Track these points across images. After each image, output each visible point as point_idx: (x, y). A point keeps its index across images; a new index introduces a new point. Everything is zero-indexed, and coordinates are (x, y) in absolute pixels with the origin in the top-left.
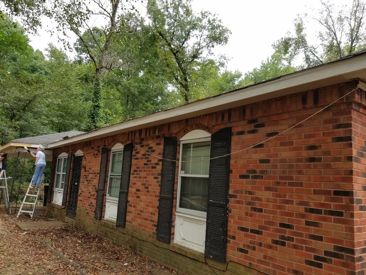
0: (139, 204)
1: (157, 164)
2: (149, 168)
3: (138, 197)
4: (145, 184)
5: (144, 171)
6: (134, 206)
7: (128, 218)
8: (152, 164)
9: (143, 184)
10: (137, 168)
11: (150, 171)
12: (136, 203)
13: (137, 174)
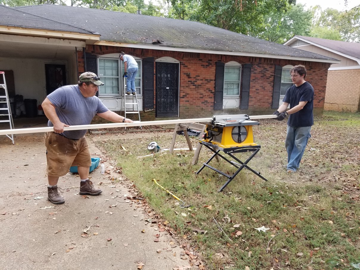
0: (258, 96)
1: (271, 77)
2: (264, 78)
3: (257, 93)
4: (262, 87)
5: (261, 80)
6: (255, 98)
7: (250, 104)
8: (266, 77)
9: (260, 87)
10: (255, 78)
11: (265, 80)
12: (256, 96)
13: (255, 82)
